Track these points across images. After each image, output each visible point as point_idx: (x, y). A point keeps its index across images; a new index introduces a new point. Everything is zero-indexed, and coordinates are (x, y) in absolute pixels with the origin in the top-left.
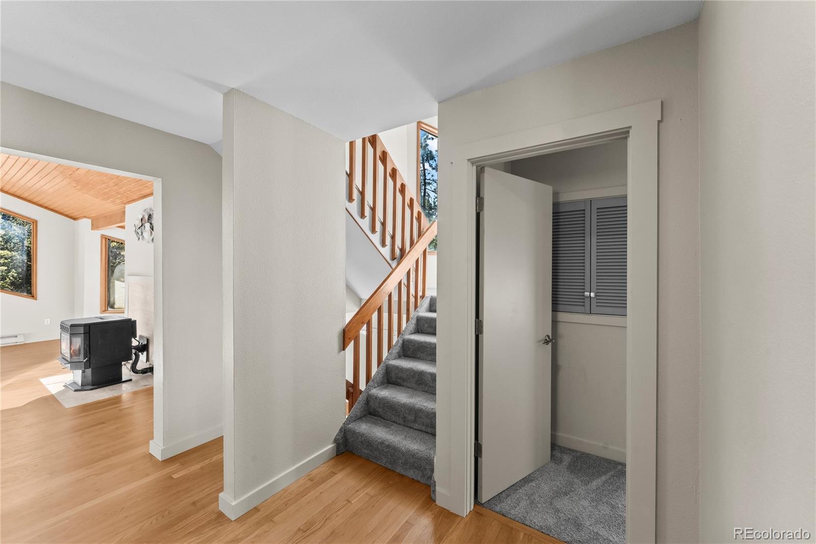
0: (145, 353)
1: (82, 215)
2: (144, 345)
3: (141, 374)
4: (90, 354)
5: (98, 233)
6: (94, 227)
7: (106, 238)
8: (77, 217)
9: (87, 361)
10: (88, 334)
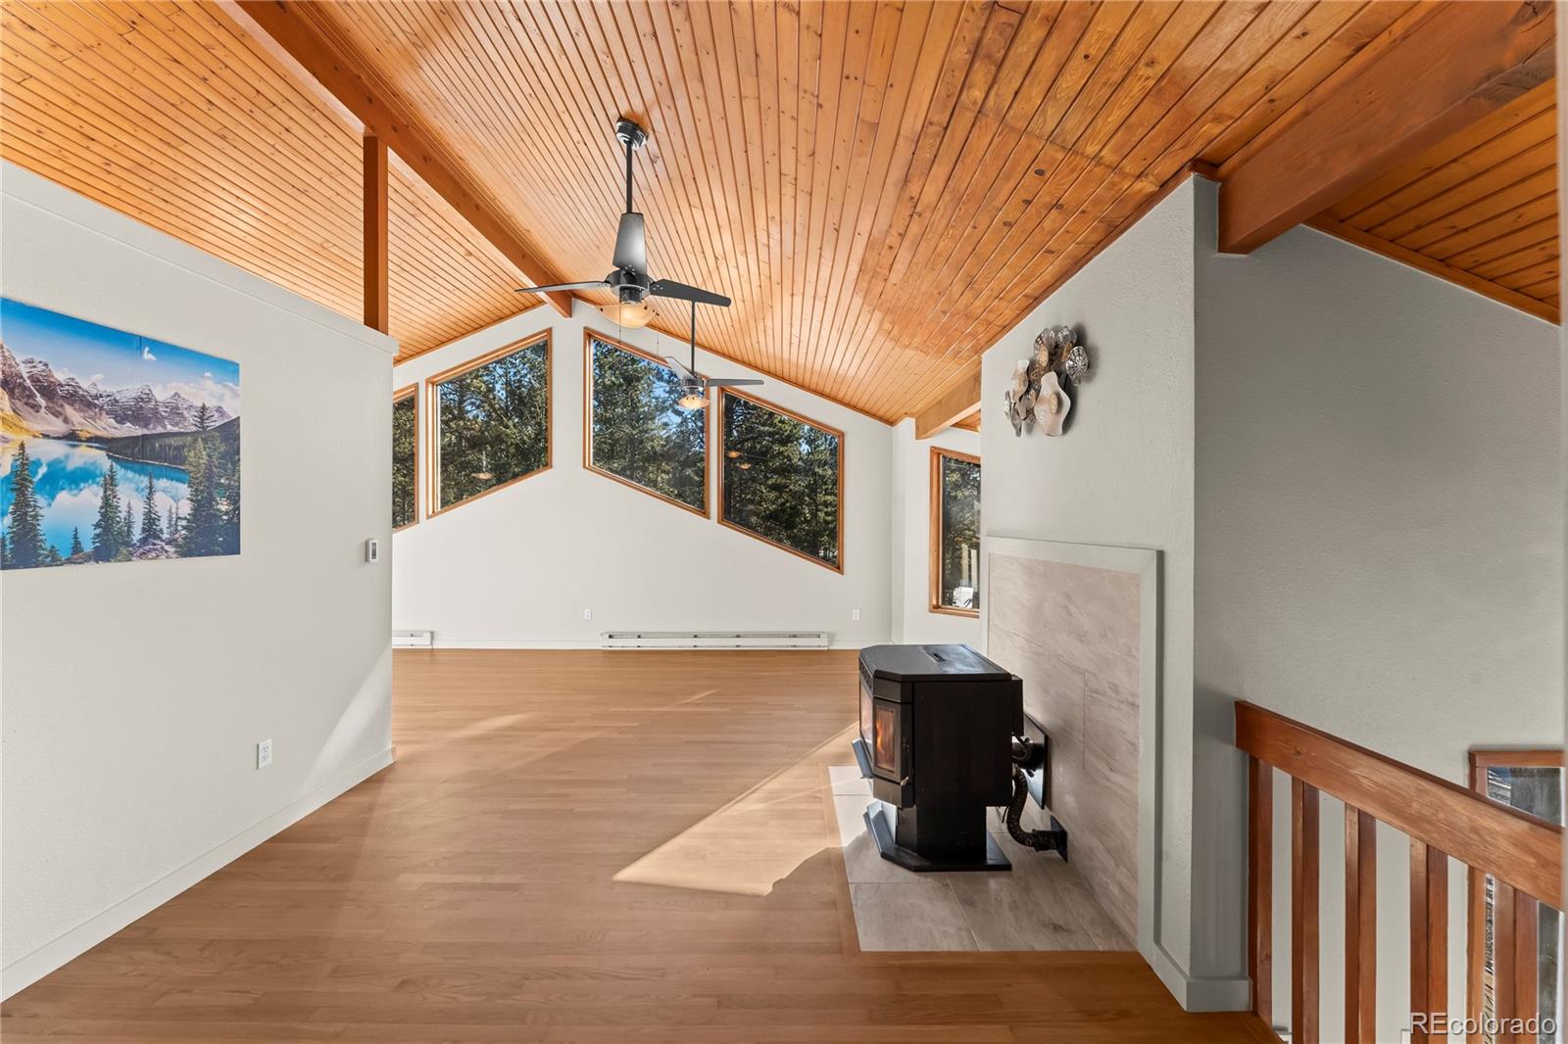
0: (1039, 774)
1: (902, 411)
2: (1035, 746)
3: (1033, 848)
4: (914, 766)
5: (927, 444)
6: (921, 432)
7: (939, 454)
8: (894, 418)
9: (908, 783)
10: (910, 706)
